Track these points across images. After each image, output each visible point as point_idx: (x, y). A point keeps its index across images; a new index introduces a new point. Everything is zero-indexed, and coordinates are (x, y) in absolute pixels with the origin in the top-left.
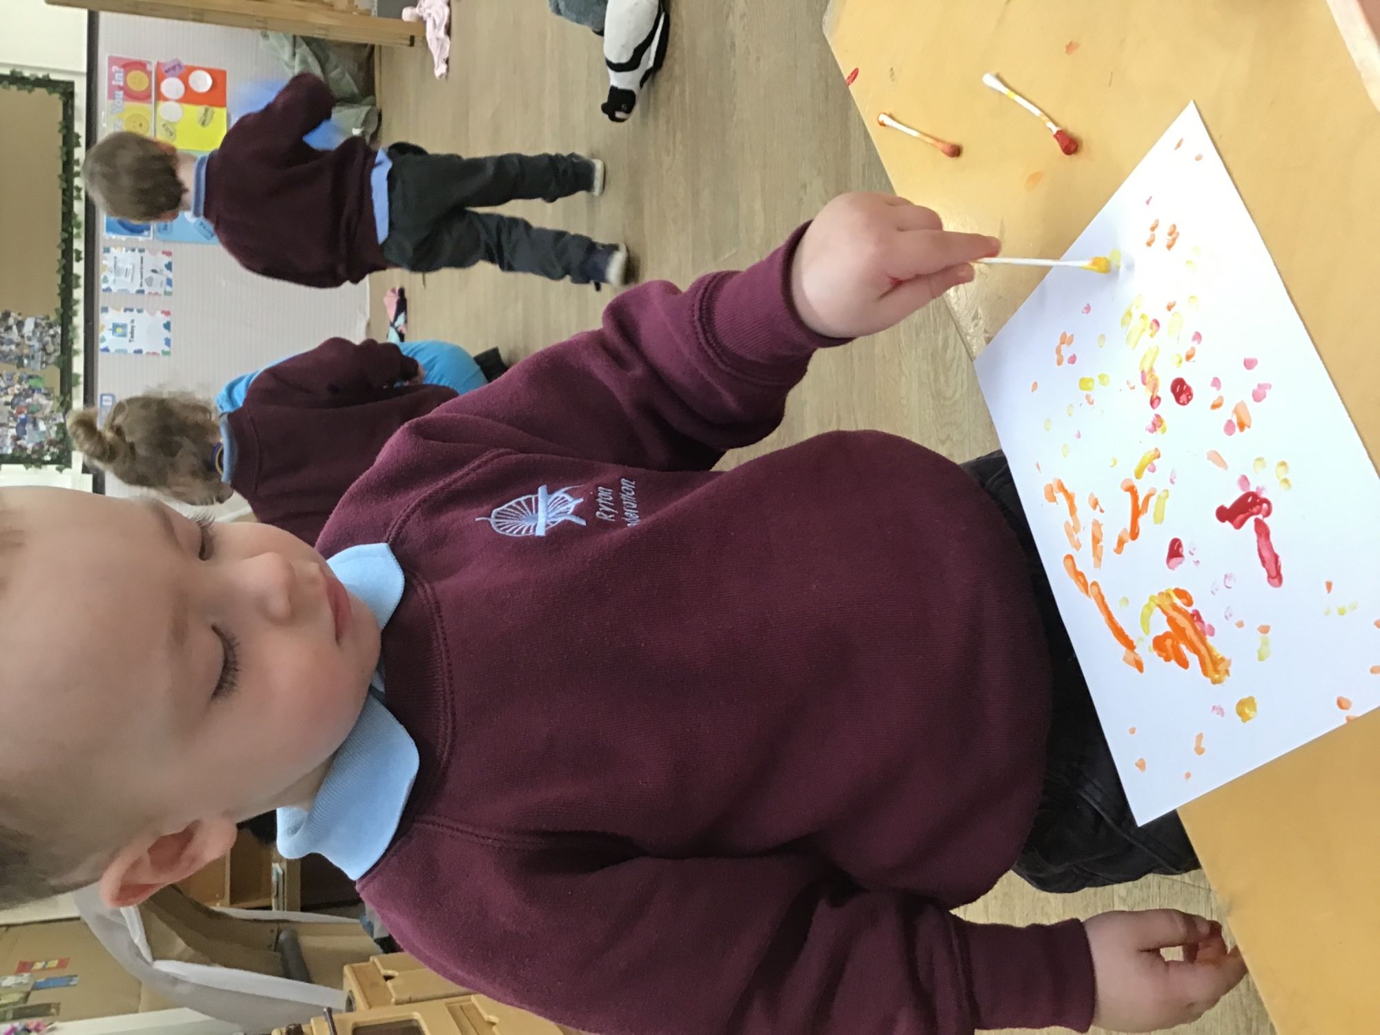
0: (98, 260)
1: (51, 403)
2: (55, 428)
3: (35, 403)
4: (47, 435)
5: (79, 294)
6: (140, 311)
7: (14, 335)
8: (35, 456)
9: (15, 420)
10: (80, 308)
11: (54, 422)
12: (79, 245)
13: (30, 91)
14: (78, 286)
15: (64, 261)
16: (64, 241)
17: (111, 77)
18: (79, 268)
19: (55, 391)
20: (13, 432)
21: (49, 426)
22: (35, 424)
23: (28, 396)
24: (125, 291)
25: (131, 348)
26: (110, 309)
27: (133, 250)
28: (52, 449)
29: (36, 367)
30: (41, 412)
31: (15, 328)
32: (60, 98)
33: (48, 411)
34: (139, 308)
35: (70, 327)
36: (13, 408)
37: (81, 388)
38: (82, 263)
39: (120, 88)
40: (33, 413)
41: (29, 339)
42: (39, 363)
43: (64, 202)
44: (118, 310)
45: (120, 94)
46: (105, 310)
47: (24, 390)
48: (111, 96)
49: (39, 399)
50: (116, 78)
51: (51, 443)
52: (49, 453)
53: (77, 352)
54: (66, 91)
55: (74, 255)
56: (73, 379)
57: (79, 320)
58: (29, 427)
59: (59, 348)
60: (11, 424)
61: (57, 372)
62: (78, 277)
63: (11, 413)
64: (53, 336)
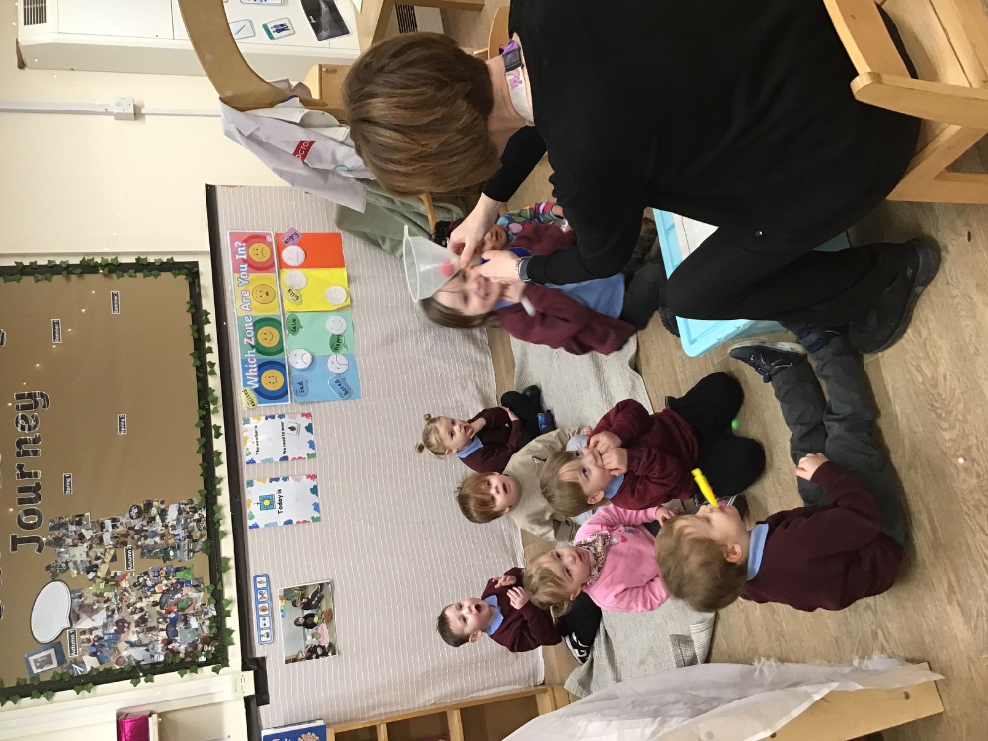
0: (239, 433)
1: (202, 594)
2: (208, 623)
3: (185, 597)
4: (200, 632)
5: (221, 471)
6: (285, 479)
7: (158, 526)
8: (189, 659)
9: (165, 620)
10: (224, 487)
11: (207, 617)
12: (218, 420)
13: (156, 277)
14: (220, 463)
15: (204, 439)
16: (202, 418)
18: (219, 444)
19: (204, 581)
20: (164, 634)
21: (201, 622)
22: (186, 622)
23: (177, 591)
24: (269, 461)
25: (281, 520)
26: (255, 482)
27: (273, 417)
28: (206, 648)
29: (182, 557)
30: (192, 607)
31: (158, 518)
32: (185, 280)
33: (199, 604)
34: (285, 475)
35: (215, 508)
36: (161, 608)
37: (232, 572)
38: (222, 438)
39: (244, 261)
40: (183, 609)
41: (174, 527)
42: (186, 552)
43: (198, 379)
44: (264, 482)
46: (250, 483)
47: (172, 585)
49: (189, 592)
51: (206, 641)
52: (203, 653)
53: (225, 534)
54: (191, 271)
55: (213, 432)
56: (223, 564)
57: (224, 500)
58: (180, 626)
59: (205, 532)
60: (161, 627)
61: (206, 558)
62: (220, 454)
63: (159, 613)
64: (198, 521)
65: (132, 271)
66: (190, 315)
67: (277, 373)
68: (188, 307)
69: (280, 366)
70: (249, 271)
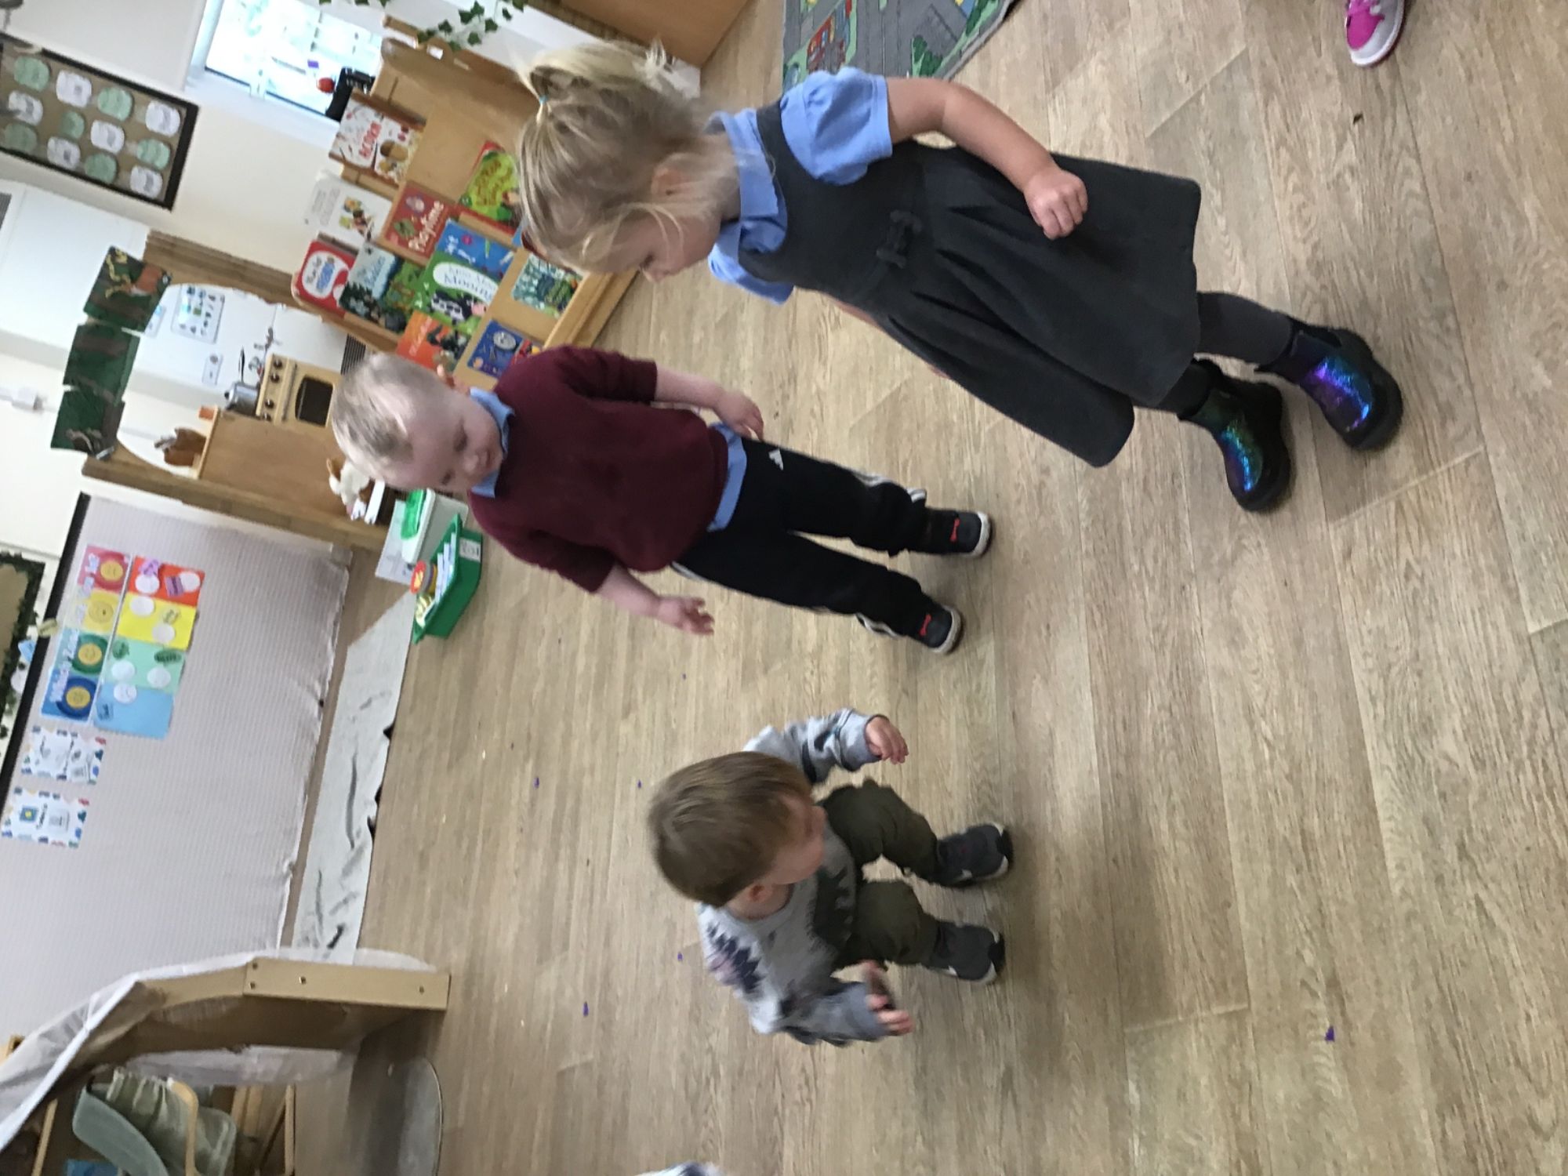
0: (25, 739)
6: (56, 797)
12: (8, 721)
17: (86, 562)
24: (46, 774)
25: (37, 835)
26: (23, 791)
27: (65, 733)
32: (26, 578)
34: (57, 792)
38: (6, 740)
39: (92, 575)
44: (33, 794)
45: (91, 581)
46: (18, 792)
48: (81, 581)
50: (91, 565)
54: (35, 571)
67: (86, 693)
69: (91, 687)
70: (94, 586)
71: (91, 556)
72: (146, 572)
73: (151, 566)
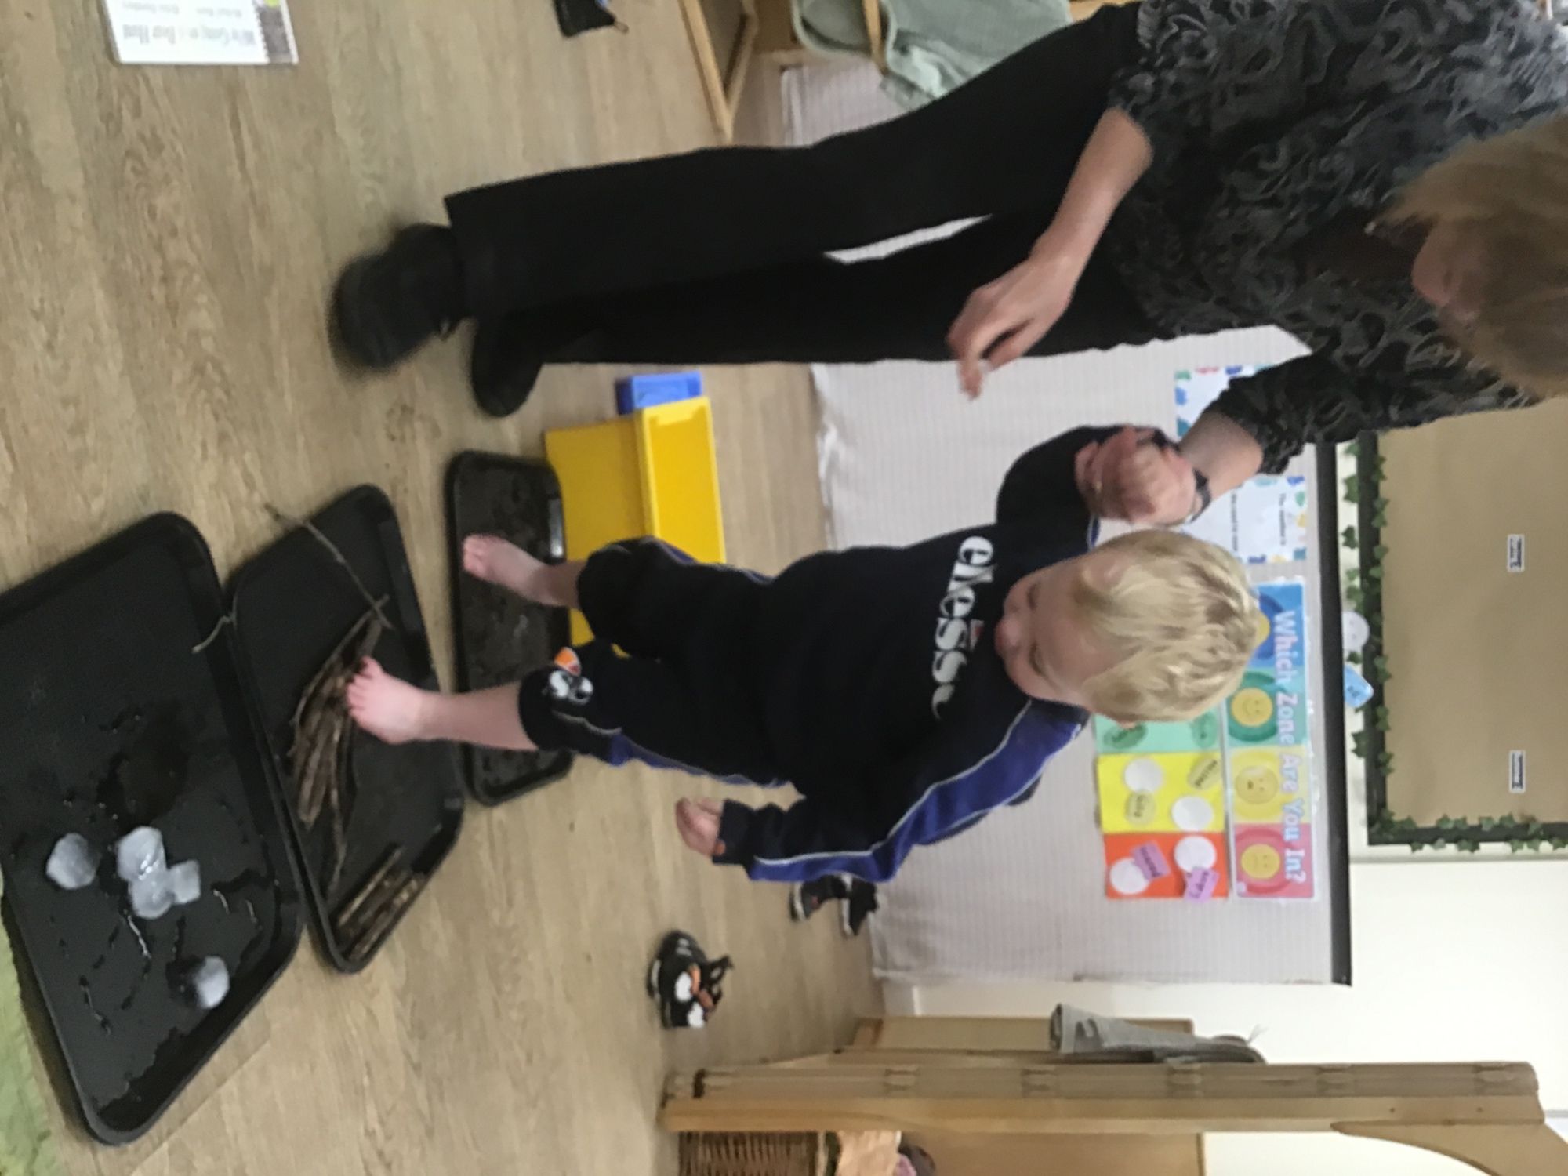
0: (1313, 535)
5: (1347, 467)
12: (1349, 558)
13: (1445, 819)
16: (1376, 563)
18: (1348, 515)
27: (1253, 560)
32: (1392, 814)
39: (1290, 845)
45: (1288, 836)
48: (1305, 830)
50: (1297, 861)
54: (1382, 829)
55: (1357, 537)
65: (1486, 828)
66: (1389, 748)
68: (1392, 764)
70: (1283, 826)
71: (1301, 879)
72: (1205, 874)
73: (1200, 887)
